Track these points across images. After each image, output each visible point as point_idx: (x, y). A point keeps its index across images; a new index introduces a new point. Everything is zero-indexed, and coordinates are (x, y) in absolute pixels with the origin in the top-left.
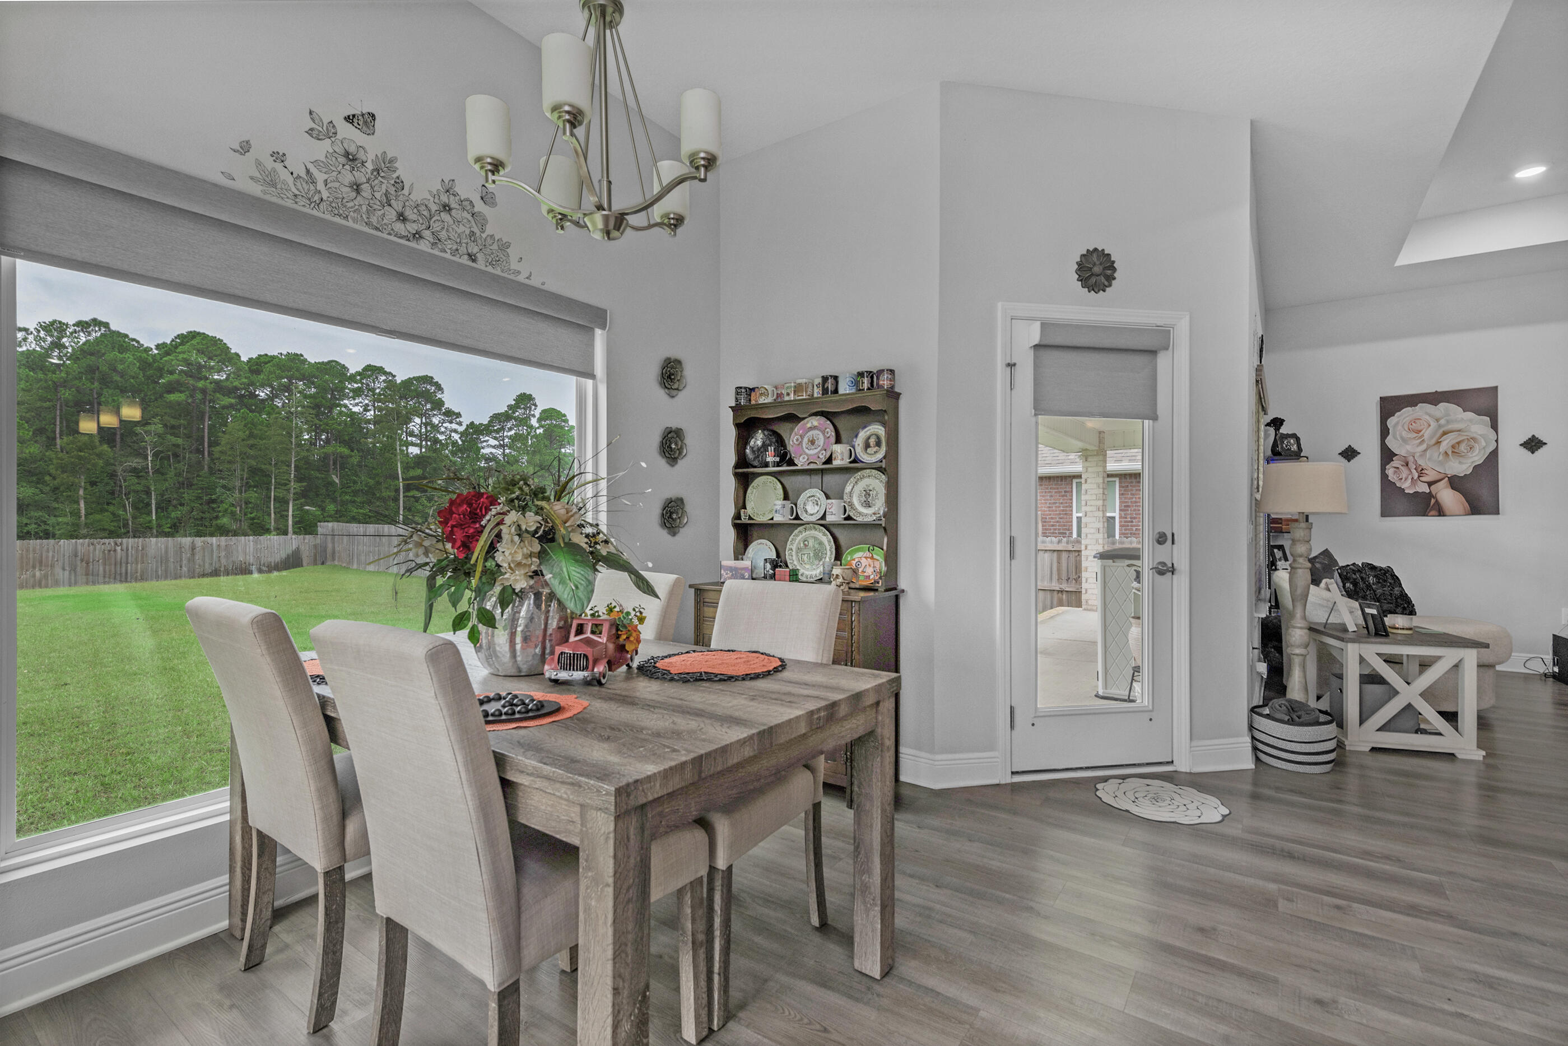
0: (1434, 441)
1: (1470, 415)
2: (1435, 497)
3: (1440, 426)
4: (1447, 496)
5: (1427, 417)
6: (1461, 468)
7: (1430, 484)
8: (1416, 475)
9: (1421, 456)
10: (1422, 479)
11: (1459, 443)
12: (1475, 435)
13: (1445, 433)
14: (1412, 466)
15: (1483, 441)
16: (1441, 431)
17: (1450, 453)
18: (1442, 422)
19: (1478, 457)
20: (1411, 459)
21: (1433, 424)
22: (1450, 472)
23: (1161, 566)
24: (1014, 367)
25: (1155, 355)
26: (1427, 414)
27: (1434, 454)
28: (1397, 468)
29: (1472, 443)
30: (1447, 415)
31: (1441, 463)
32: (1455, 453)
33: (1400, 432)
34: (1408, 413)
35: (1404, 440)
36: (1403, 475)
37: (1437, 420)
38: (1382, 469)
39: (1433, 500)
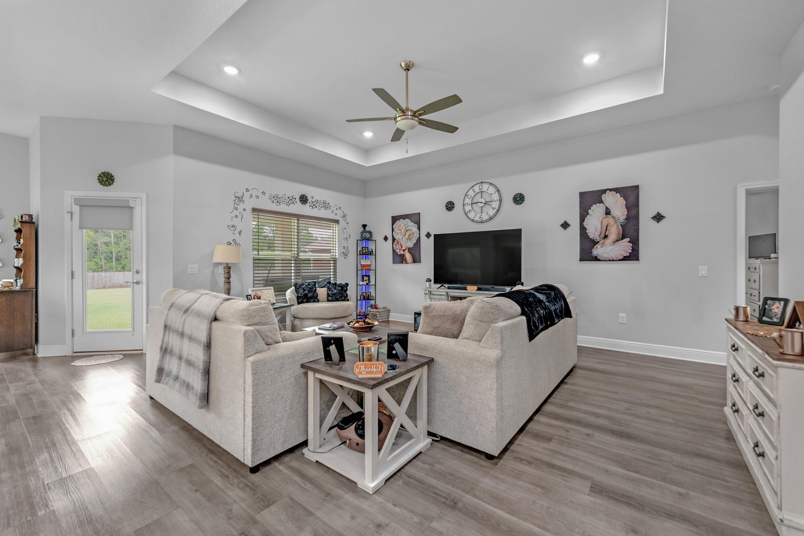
0: (404, 234)
1: (413, 223)
3: (406, 228)
4: (408, 256)
5: (402, 224)
6: (411, 245)
7: (404, 251)
8: (400, 247)
9: (402, 240)
10: (402, 249)
11: (410, 235)
12: (414, 232)
13: (407, 231)
14: (399, 244)
15: (416, 234)
18: (406, 226)
19: (414, 240)
20: (399, 241)
21: (404, 227)
22: (408, 246)
23: (138, 281)
24: (72, 213)
25: (133, 208)
26: (403, 223)
27: (404, 239)
28: (396, 244)
29: (413, 235)
30: (407, 224)
31: (406, 243)
32: (409, 239)
33: (396, 230)
34: (398, 223)
35: (397, 233)
36: (397, 247)
37: (405, 226)
38: (393, 245)
39: (404, 257)
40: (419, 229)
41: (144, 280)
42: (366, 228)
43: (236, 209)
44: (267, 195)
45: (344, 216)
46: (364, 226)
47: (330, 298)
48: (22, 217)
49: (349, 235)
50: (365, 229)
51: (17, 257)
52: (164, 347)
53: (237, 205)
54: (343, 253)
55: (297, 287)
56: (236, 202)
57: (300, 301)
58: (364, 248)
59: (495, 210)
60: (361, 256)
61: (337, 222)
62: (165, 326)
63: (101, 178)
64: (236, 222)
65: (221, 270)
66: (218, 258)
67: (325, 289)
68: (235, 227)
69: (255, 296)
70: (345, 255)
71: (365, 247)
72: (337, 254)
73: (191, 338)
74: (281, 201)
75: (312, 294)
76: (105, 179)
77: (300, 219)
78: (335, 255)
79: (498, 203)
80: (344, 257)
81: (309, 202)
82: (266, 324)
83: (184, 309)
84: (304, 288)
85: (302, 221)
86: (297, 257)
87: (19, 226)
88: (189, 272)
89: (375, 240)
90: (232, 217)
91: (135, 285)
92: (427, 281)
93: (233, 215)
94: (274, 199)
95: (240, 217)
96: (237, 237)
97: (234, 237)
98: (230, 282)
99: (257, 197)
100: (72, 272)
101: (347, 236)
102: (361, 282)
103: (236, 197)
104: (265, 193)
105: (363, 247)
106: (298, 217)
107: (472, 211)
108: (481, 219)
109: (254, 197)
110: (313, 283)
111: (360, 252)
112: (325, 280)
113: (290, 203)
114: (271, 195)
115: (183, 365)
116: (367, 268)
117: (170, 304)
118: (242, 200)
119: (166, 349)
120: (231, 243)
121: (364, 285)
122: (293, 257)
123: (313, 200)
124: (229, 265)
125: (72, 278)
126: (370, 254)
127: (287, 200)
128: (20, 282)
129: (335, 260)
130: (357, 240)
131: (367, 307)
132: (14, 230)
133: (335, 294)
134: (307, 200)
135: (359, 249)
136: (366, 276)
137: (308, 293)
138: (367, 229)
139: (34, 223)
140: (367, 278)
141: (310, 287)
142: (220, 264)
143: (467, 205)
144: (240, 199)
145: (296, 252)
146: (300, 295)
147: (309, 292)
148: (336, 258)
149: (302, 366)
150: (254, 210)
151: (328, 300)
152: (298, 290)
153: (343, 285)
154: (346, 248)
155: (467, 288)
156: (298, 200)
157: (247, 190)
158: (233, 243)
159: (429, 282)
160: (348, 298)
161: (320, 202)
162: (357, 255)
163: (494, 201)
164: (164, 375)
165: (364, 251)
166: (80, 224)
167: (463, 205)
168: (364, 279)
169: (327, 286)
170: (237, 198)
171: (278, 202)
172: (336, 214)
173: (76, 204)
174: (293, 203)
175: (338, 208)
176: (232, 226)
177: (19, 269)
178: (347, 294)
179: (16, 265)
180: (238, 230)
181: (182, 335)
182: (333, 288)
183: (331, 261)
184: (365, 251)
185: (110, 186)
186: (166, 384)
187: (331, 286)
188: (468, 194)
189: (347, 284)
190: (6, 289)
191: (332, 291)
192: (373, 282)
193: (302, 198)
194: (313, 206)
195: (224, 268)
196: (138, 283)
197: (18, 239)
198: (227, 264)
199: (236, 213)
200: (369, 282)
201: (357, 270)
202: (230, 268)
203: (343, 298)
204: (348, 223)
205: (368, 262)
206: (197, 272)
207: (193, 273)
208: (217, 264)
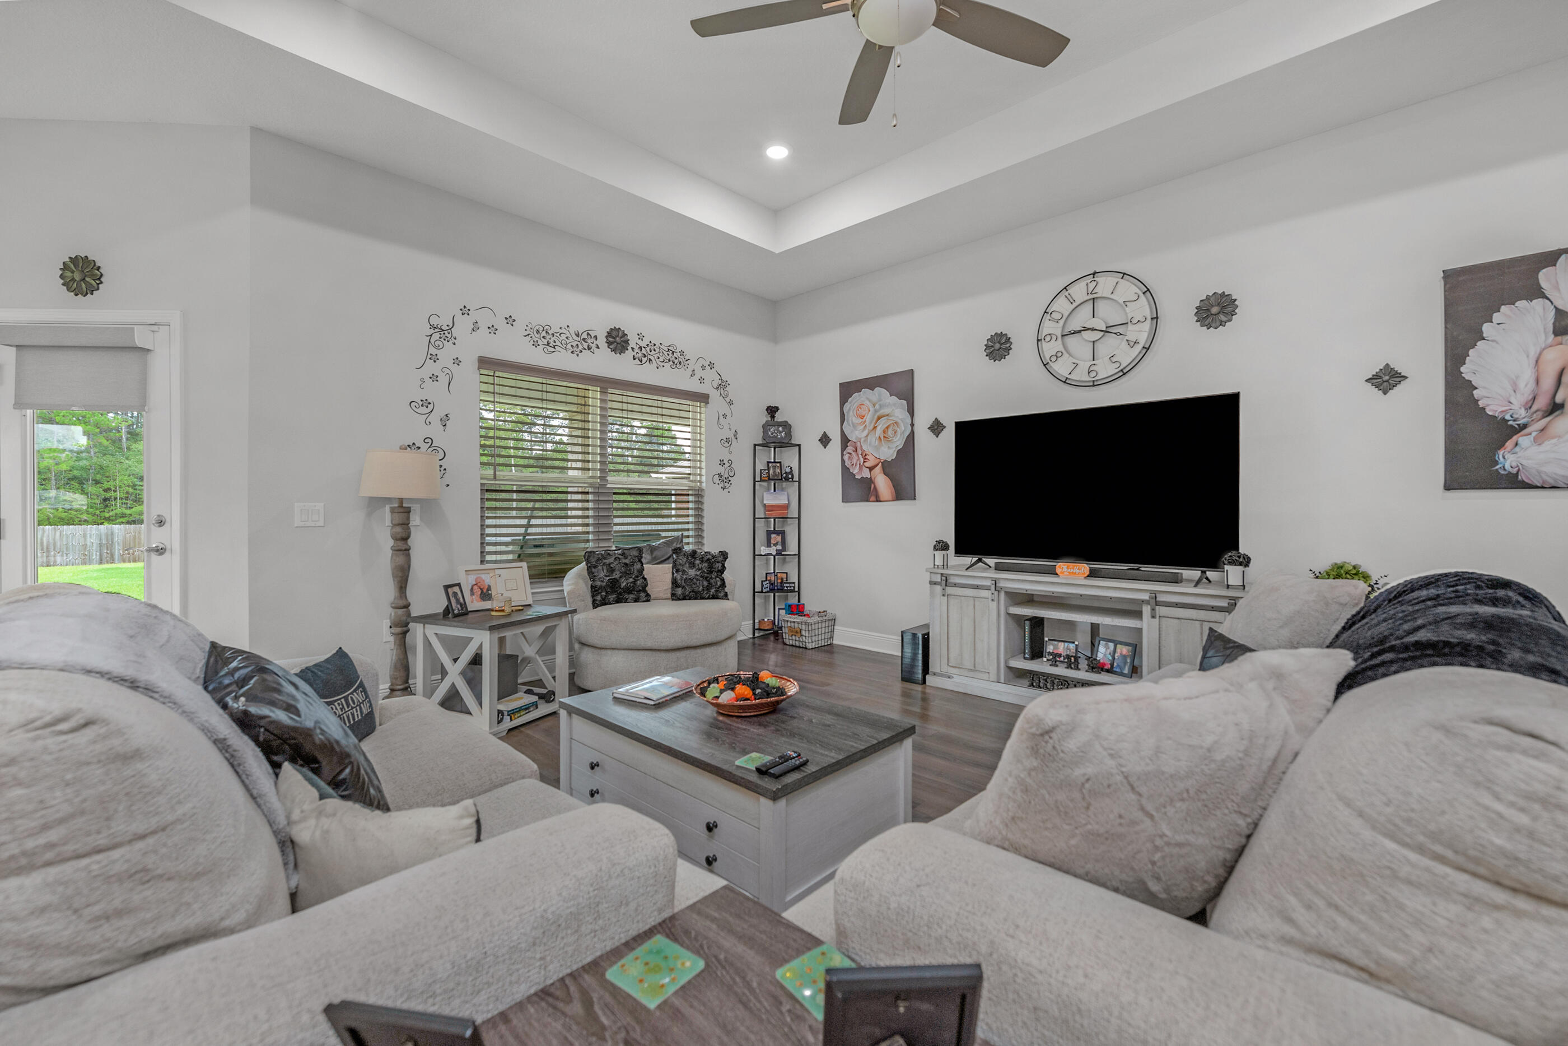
0: (872, 427)
2: (874, 483)
3: (876, 411)
4: (882, 483)
6: (888, 453)
7: (871, 469)
8: (862, 461)
9: (865, 441)
10: (867, 464)
11: (887, 428)
13: (879, 418)
14: (860, 452)
15: (902, 425)
16: (876, 417)
17: (882, 438)
18: (877, 406)
19: (899, 442)
20: (858, 444)
21: (872, 409)
22: (883, 458)
23: (161, 546)
25: (148, 351)
26: (868, 399)
27: (873, 439)
28: (850, 454)
29: (896, 428)
30: (880, 400)
31: (877, 448)
32: (885, 438)
33: (851, 417)
34: (856, 399)
35: (854, 426)
36: (854, 461)
37: (874, 405)
38: (842, 455)
39: (873, 486)
40: (911, 411)
41: (176, 546)
42: (777, 415)
43: (434, 358)
44: (520, 326)
45: (722, 385)
46: (772, 411)
47: (679, 591)
49: (733, 431)
50: (773, 417)
53: (437, 348)
54: (720, 475)
55: (593, 561)
56: (432, 341)
57: (599, 598)
58: (770, 465)
59: (1138, 348)
60: (765, 484)
61: (703, 398)
63: (68, 274)
64: (434, 392)
65: (386, 516)
66: (374, 488)
67: (668, 567)
68: (431, 407)
69: (476, 587)
70: (725, 481)
71: (775, 462)
72: (704, 479)
74: (558, 343)
75: (631, 580)
76: (77, 276)
77: (610, 390)
78: (700, 482)
79: (1147, 326)
80: (722, 485)
81: (633, 349)
84: (609, 564)
85: (615, 395)
86: (603, 486)
89: (799, 446)
90: (423, 381)
91: (154, 556)
92: (935, 548)
93: (425, 373)
94: (538, 336)
95: (443, 379)
96: (435, 430)
97: (428, 431)
98: (408, 550)
99: (493, 329)
101: (730, 435)
102: (763, 548)
103: (433, 327)
104: (514, 321)
105: (768, 462)
106: (605, 384)
107: (1065, 354)
108: (1093, 374)
109: (483, 330)
110: (635, 553)
111: (761, 473)
112: (668, 544)
113: (580, 347)
114: (530, 326)
116: (780, 514)
118: (449, 336)
120: (419, 448)
121: (771, 554)
122: (591, 485)
123: (643, 344)
124: (406, 505)
126: (787, 479)
127: (574, 340)
129: (699, 494)
130: (755, 445)
131: (779, 609)
133: (691, 580)
134: (627, 342)
135: (760, 466)
136: (777, 533)
137: (621, 577)
138: (779, 417)
140: (779, 539)
141: (627, 561)
142: (389, 500)
143: (1048, 338)
144: (443, 333)
145: (598, 474)
146: (598, 583)
147: (626, 574)
148: (701, 489)
150: (484, 362)
151: (674, 597)
152: (593, 570)
153: (714, 557)
154: (727, 465)
155: (1058, 571)
156: (602, 341)
157: (465, 311)
158: (424, 446)
159: (944, 552)
160: (726, 590)
161: (660, 348)
162: (755, 482)
163: (1135, 321)
165: (771, 472)
166: (17, 396)
167: (1038, 340)
168: (773, 541)
169: (671, 560)
170: (436, 330)
171: (548, 344)
172: (701, 380)
173: (5, 343)
174: (589, 348)
175: (706, 364)
176: (421, 403)
178: (723, 580)
180: (439, 413)
182: (687, 565)
183: (688, 495)
184: (774, 472)
185: (92, 294)
187: (683, 560)
188: (1054, 307)
189: (724, 555)
191: (684, 572)
192: (792, 548)
193: (613, 338)
194: (643, 357)
195: (393, 511)
196: (160, 551)
198: (401, 501)
199: (431, 367)
200: (784, 548)
201: (755, 518)
202: (408, 511)
203: (713, 591)
204: (731, 403)
205: (782, 500)
206: (321, 523)
207: (308, 524)
208: (375, 503)
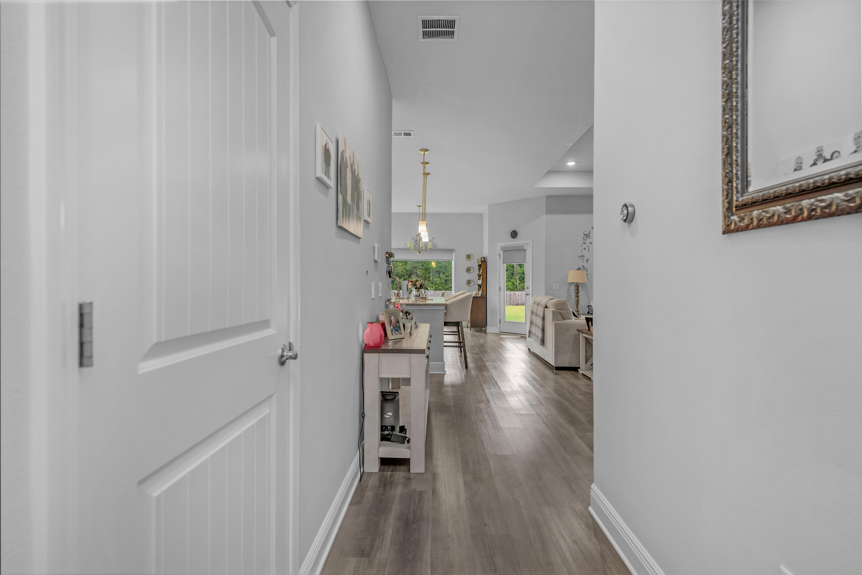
24: (500, 255)
25: (525, 250)
41: (531, 294)
43: (585, 243)
48: (481, 258)
51: (479, 279)
52: (531, 321)
53: (586, 240)
56: (584, 239)
62: (532, 312)
63: (512, 234)
64: (585, 253)
65: (573, 287)
66: (570, 280)
68: (584, 257)
73: (539, 316)
76: (513, 235)
82: (564, 310)
83: (538, 303)
87: (480, 263)
88: (554, 289)
90: (582, 250)
91: (526, 295)
93: (583, 248)
95: (587, 249)
96: (585, 264)
97: (583, 264)
98: (578, 296)
100: (500, 287)
103: (584, 235)
115: (537, 328)
117: (534, 302)
118: (589, 236)
119: (532, 322)
120: (581, 269)
124: (578, 284)
125: (500, 291)
128: (480, 292)
132: (477, 265)
139: (485, 261)
142: (573, 283)
144: (587, 236)
149: (578, 330)
158: (582, 268)
164: (531, 334)
166: (503, 260)
173: (502, 250)
176: (581, 256)
177: (480, 286)
179: (478, 284)
180: (586, 259)
181: (536, 315)
185: (516, 238)
186: (532, 338)
190: (476, 296)
195: (575, 286)
196: (528, 294)
197: (479, 269)
198: (577, 283)
199: (584, 246)
202: (578, 286)
206: (558, 289)
207: (556, 289)
208: (571, 284)
